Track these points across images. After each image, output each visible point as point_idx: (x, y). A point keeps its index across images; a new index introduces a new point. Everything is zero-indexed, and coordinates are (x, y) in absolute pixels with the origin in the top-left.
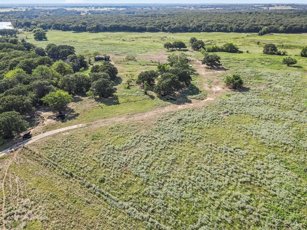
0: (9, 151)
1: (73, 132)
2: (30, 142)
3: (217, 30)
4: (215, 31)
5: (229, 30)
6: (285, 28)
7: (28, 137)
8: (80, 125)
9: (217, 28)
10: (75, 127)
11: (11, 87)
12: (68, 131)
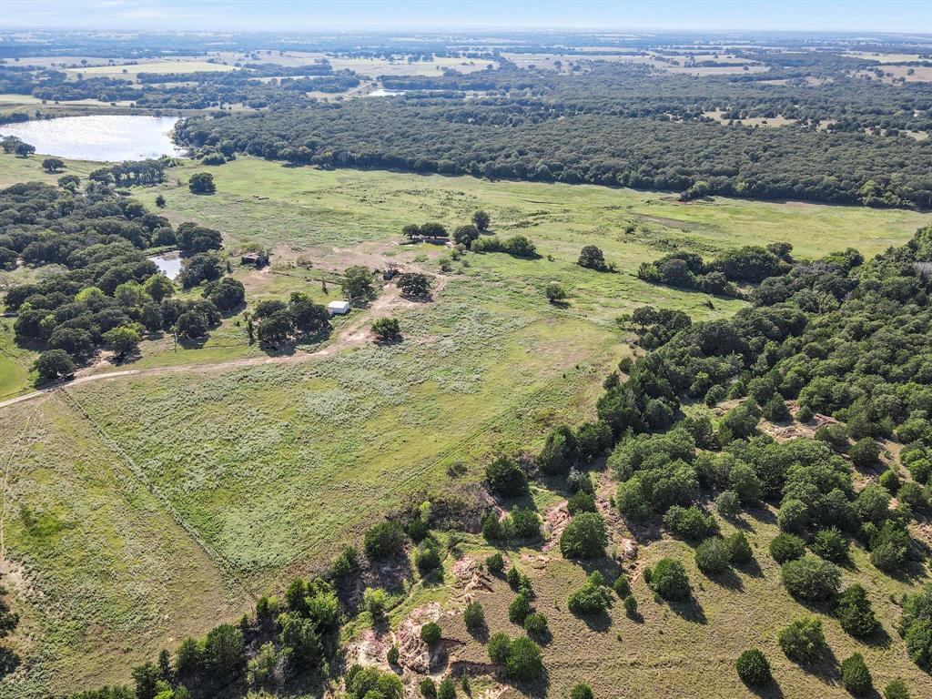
0: (47, 390)
1: (119, 378)
2: (71, 384)
3: (592, 180)
4: (588, 182)
5: (622, 181)
6: (750, 186)
7: (71, 378)
8: (133, 372)
9: (595, 175)
10: (127, 372)
11: (76, 316)
12: (115, 377)
